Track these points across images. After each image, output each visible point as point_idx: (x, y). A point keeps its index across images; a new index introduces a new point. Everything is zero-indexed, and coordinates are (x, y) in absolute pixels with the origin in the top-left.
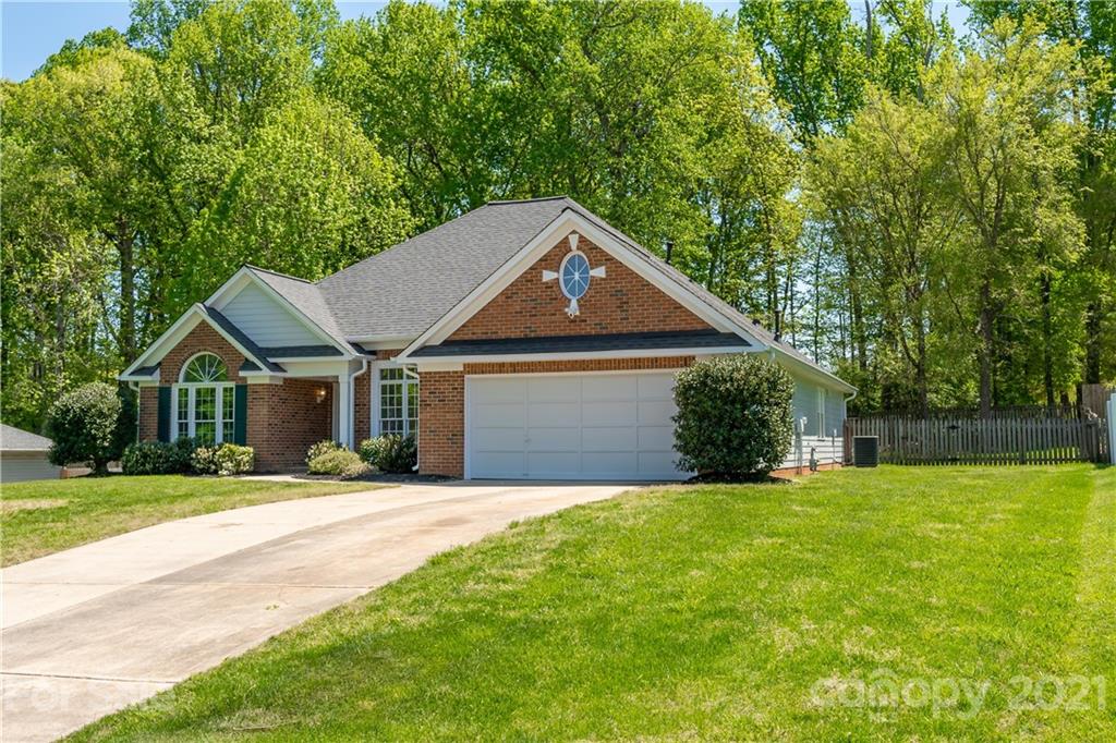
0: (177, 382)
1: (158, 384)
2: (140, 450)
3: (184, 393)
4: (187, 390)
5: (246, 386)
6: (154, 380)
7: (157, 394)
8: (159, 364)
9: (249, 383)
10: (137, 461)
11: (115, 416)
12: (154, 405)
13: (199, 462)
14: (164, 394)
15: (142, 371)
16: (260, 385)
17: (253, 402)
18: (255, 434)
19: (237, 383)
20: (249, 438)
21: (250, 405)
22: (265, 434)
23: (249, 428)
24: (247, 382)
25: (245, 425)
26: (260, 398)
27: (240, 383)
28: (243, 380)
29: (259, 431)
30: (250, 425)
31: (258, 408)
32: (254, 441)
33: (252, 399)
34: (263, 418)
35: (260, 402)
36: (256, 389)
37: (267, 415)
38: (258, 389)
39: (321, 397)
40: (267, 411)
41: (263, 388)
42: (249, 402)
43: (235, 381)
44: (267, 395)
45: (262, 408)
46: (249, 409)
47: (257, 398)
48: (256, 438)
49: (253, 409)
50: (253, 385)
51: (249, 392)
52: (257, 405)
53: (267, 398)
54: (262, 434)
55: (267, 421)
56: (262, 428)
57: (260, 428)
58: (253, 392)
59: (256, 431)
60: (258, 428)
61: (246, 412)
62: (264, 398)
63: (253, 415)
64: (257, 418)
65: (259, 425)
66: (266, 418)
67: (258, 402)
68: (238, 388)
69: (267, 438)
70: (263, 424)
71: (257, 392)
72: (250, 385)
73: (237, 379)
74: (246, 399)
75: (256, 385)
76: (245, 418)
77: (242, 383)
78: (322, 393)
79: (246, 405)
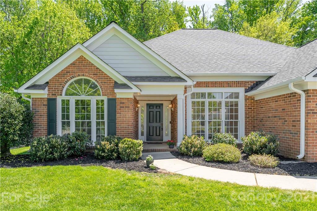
0: (61, 95)
1: (46, 96)
2: (49, 143)
3: (66, 103)
4: (69, 101)
5: (116, 99)
6: (44, 94)
7: (46, 103)
8: (47, 83)
9: (117, 97)
10: (46, 151)
11: (21, 117)
12: (43, 110)
13: (104, 152)
14: (51, 103)
15: (34, 87)
16: (125, 99)
17: (121, 109)
18: (123, 129)
19: (108, 97)
20: (118, 131)
21: (118, 111)
22: (130, 129)
23: (118, 125)
24: (116, 97)
25: (116, 123)
26: (126, 107)
27: (110, 97)
28: (113, 95)
29: (126, 127)
30: (118, 123)
31: (124, 113)
32: (123, 133)
33: (120, 107)
34: (128, 119)
35: (126, 109)
36: (123, 101)
37: (131, 117)
38: (124, 101)
39: (138, 108)
40: (131, 115)
41: (128, 101)
42: (118, 109)
43: (106, 96)
44: (131, 105)
45: (128, 113)
46: (117, 113)
47: (124, 107)
48: (124, 131)
49: (121, 113)
50: (121, 99)
51: (117, 103)
52: (124, 111)
53: (131, 107)
54: (128, 129)
55: (132, 121)
56: (128, 125)
57: (126, 125)
58: (120, 103)
59: (124, 127)
60: (125, 125)
61: (116, 115)
62: (129, 107)
63: (121, 117)
64: (124, 119)
65: (126, 123)
66: (131, 119)
67: (124, 109)
68: (109, 100)
69: (131, 132)
70: (129, 123)
71: (124, 103)
72: (118, 99)
73: (108, 95)
74: (116, 107)
75: (123, 99)
76: (116, 119)
77: (112, 97)
78: (139, 106)
79: (116, 111)
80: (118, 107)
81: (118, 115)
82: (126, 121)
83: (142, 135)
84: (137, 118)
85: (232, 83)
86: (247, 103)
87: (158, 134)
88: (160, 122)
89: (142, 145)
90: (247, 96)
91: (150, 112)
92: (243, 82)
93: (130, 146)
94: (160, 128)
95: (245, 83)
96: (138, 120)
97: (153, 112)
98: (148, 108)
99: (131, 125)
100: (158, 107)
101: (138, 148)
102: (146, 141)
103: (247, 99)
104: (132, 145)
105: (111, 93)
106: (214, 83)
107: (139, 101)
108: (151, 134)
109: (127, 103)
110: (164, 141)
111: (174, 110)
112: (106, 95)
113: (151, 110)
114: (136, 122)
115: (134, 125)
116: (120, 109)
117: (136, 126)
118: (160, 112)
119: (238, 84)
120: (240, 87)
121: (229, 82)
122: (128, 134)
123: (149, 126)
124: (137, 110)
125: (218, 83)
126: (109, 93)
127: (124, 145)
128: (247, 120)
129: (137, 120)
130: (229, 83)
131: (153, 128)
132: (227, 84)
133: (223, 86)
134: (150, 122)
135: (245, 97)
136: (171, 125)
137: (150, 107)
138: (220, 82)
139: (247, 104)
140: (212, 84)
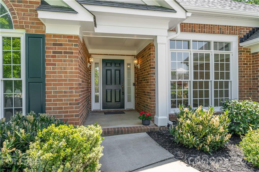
5: (44, 35)
9: (47, 32)
17: (55, 57)
18: (59, 96)
19: (27, 31)
20: (50, 101)
21: (50, 60)
22: (74, 96)
23: (48, 89)
24: (45, 31)
25: (45, 85)
26: (65, 53)
27: (33, 31)
28: (37, 28)
29: (65, 92)
30: (50, 84)
31: (62, 65)
32: (59, 104)
33: (54, 52)
34: (71, 76)
35: (66, 57)
36: (59, 40)
37: (76, 73)
38: (62, 41)
39: (90, 64)
40: (76, 69)
41: (69, 41)
42: (48, 56)
43: (24, 28)
44: (76, 49)
45: (69, 65)
46: (48, 65)
47: (61, 53)
48: (61, 100)
49: (55, 65)
50: (55, 36)
51: (48, 44)
52: (61, 61)
53: (76, 53)
54: (70, 96)
55: (78, 80)
56: (70, 88)
57: (67, 88)
58: (54, 44)
59: (61, 92)
60: (63, 88)
61: (44, 69)
62: (72, 53)
63: (55, 72)
64: (61, 76)
65: (65, 84)
66: (76, 76)
67: (62, 57)
68: (29, 37)
69: (76, 100)
70: (72, 84)
71: (61, 45)
72: (50, 35)
73: (27, 27)
74: (44, 52)
75: (60, 36)
76: (44, 76)
77: (36, 31)
78: (91, 60)
79: (44, 60)
80: (49, 53)
81: (49, 69)
82: (66, 80)
83: (96, 102)
84: (89, 79)
85: (225, 29)
86: (242, 56)
87: (118, 100)
88: (120, 83)
89: (100, 142)
90: (242, 47)
91: (107, 70)
92: (238, 28)
93: (63, 154)
94: (120, 91)
95: (240, 29)
96: (91, 81)
97: (111, 70)
98: (105, 65)
99: (77, 88)
100: (118, 65)
101: (89, 156)
102: (102, 110)
103: (241, 51)
104: (69, 150)
105: (33, 23)
106: (202, 27)
107: (92, 55)
108: (109, 99)
109: (68, 45)
110: (125, 109)
111: (140, 67)
112: (22, 27)
113: (108, 68)
114: (87, 83)
115: (83, 88)
116: (53, 57)
117: (88, 90)
118: (120, 71)
119: (231, 30)
120: (234, 34)
121: (221, 26)
122: (70, 104)
123: (106, 90)
124: (88, 66)
125: (207, 28)
126: (29, 23)
127: (41, 152)
128: (242, 79)
129: (89, 80)
130: (221, 28)
131: (111, 91)
132: (218, 29)
133: (214, 31)
134: (106, 84)
135: (239, 49)
136: (135, 87)
137: (106, 65)
138: (209, 25)
139: (242, 59)
140: (199, 28)
